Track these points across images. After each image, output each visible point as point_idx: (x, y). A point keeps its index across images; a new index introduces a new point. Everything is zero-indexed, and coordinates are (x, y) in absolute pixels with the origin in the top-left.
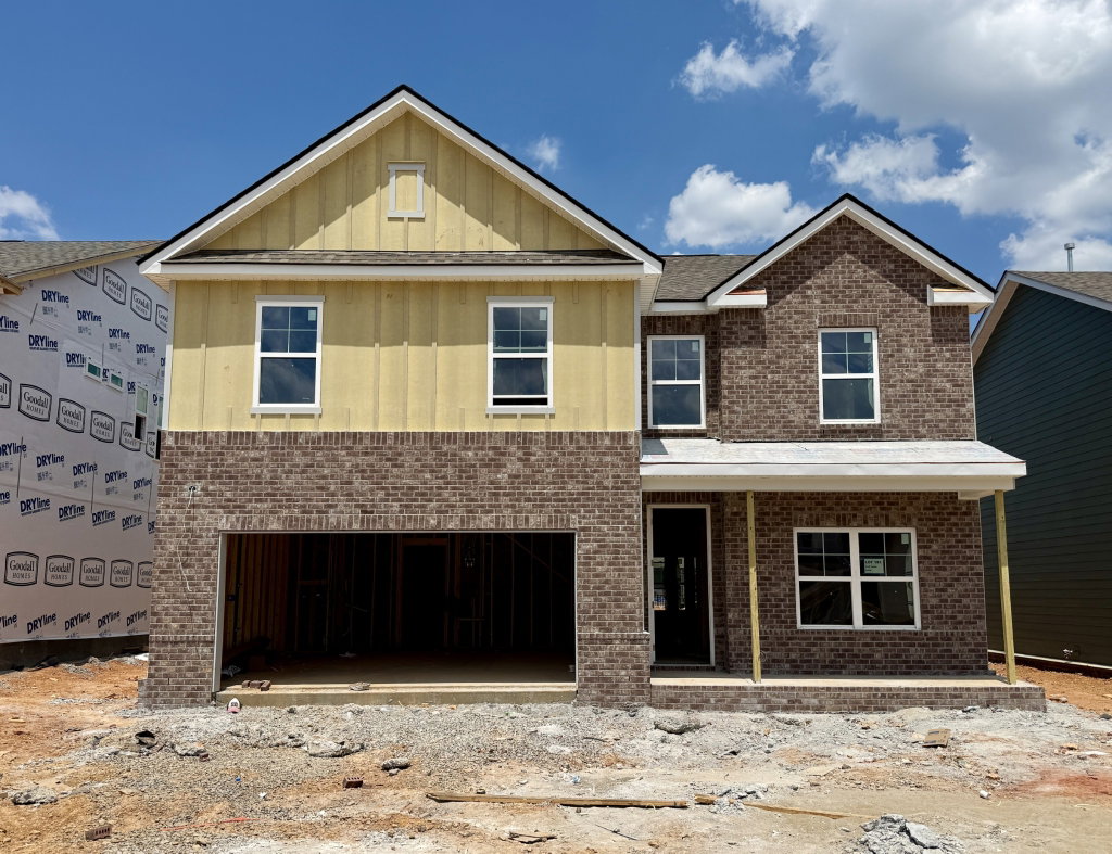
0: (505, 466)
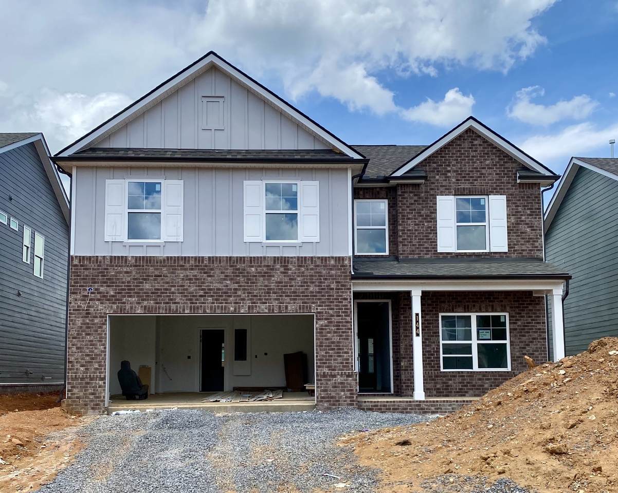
0: (273, 276)
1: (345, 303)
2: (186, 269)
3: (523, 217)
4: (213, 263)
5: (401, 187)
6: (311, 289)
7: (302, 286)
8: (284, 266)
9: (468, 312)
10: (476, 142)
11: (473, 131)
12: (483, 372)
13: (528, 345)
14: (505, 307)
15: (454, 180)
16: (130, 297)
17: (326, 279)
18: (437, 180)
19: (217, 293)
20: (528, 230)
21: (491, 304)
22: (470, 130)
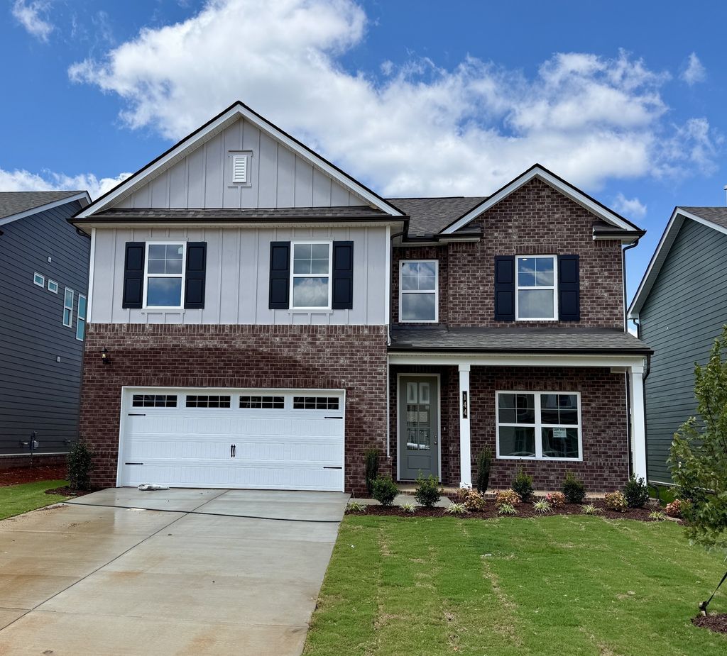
0: (300, 347)
1: (379, 378)
2: (205, 339)
3: (600, 280)
4: (235, 331)
5: (453, 246)
6: (341, 361)
7: (331, 358)
8: (312, 336)
9: (531, 390)
10: (543, 194)
11: (540, 181)
12: (548, 461)
13: (604, 431)
14: (576, 386)
15: (515, 237)
16: (147, 368)
17: (358, 351)
18: (496, 237)
19: (237, 365)
20: (606, 295)
21: (558, 381)
22: (536, 179)
